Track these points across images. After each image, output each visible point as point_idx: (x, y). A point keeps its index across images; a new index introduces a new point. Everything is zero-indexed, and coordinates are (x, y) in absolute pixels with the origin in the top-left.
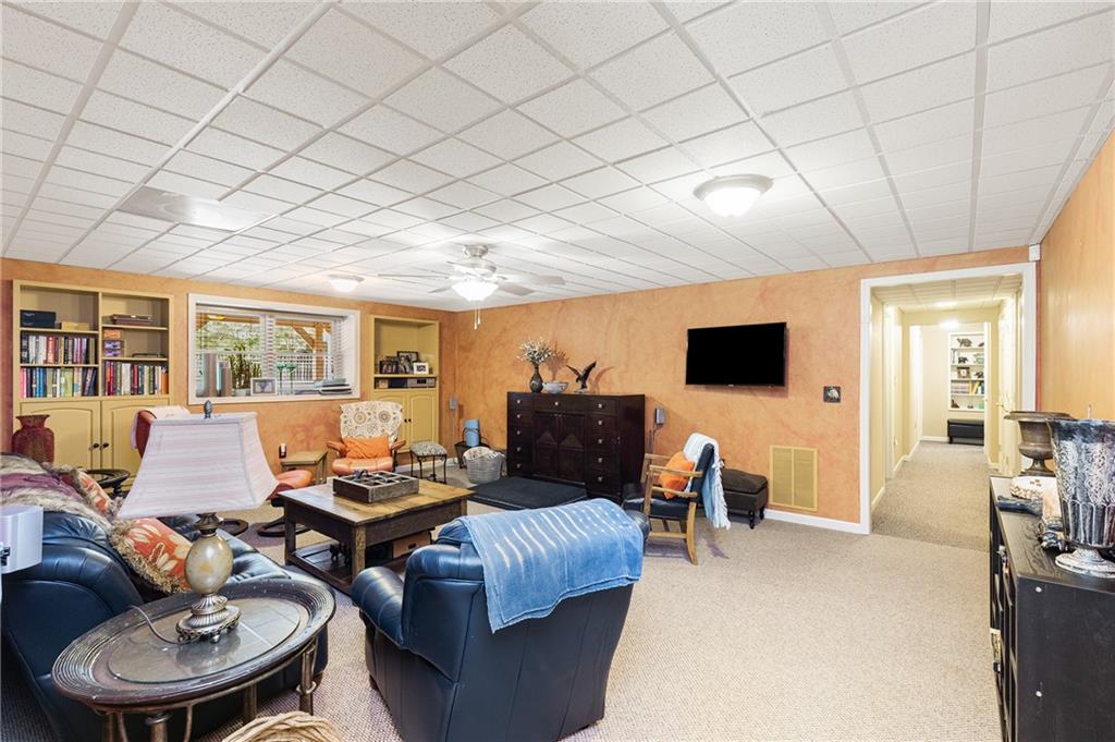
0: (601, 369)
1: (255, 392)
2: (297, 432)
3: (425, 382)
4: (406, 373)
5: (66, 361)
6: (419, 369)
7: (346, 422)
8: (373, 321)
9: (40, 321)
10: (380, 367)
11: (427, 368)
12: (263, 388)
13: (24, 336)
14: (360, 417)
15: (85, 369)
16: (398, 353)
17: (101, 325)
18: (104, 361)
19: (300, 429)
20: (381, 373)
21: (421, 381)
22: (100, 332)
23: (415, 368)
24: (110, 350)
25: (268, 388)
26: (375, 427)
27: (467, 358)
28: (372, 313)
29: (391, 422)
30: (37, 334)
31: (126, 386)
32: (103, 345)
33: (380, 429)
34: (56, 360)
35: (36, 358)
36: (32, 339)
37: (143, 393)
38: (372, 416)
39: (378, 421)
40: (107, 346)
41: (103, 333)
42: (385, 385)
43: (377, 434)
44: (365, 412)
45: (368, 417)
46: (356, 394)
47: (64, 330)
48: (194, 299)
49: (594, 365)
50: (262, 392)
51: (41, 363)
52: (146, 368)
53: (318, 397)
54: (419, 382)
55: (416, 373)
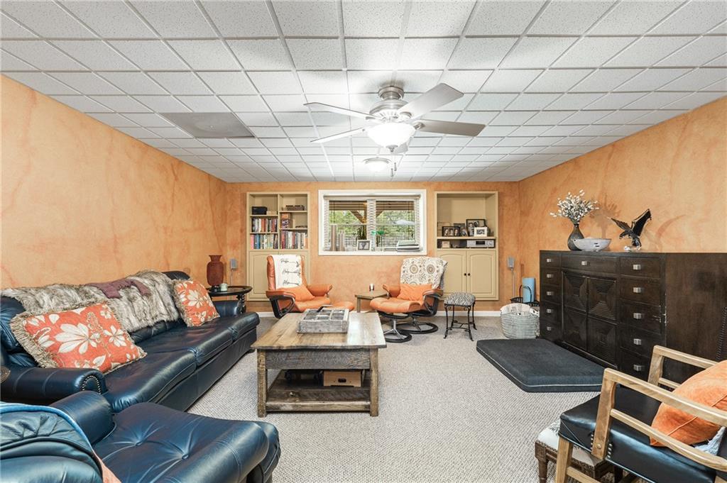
0: (664, 220)
1: (359, 249)
2: (381, 277)
3: (484, 243)
4: (469, 236)
5: (269, 231)
6: (479, 232)
7: (404, 272)
8: (436, 196)
9: (259, 211)
10: (443, 231)
11: (486, 232)
12: (364, 246)
13: (253, 219)
14: (414, 269)
15: (275, 234)
16: (467, 220)
17: (279, 212)
18: (280, 231)
19: (383, 275)
20: (443, 235)
21: (480, 242)
22: (279, 215)
23: (475, 232)
24: (284, 225)
25: (366, 247)
26: (422, 277)
27: (526, 221)
28: (435, 190)
29: (435, 273)
30: (258, 218)
31: (290, 244)
32: (281, 223)
33: (427, 279)
34: (265, 231)
35: (258, 230)
36: (256, 220)
37: (297, 248)
38: (422, 268)
39: (426, 273)
40: (283, 222)
41: (281, 216)
42: (446, 245)
43: (425, 283)
44: (418, 265)
45: (420, 269)
46: (424, 252)
47: (268, 215)
48: (322, 193)
49: (648, 215)
50: (363, 249)
51: (259, 232)
52: (299, 234)
53: (395, 253)
54: (477, 243)
55: (476, 236)
